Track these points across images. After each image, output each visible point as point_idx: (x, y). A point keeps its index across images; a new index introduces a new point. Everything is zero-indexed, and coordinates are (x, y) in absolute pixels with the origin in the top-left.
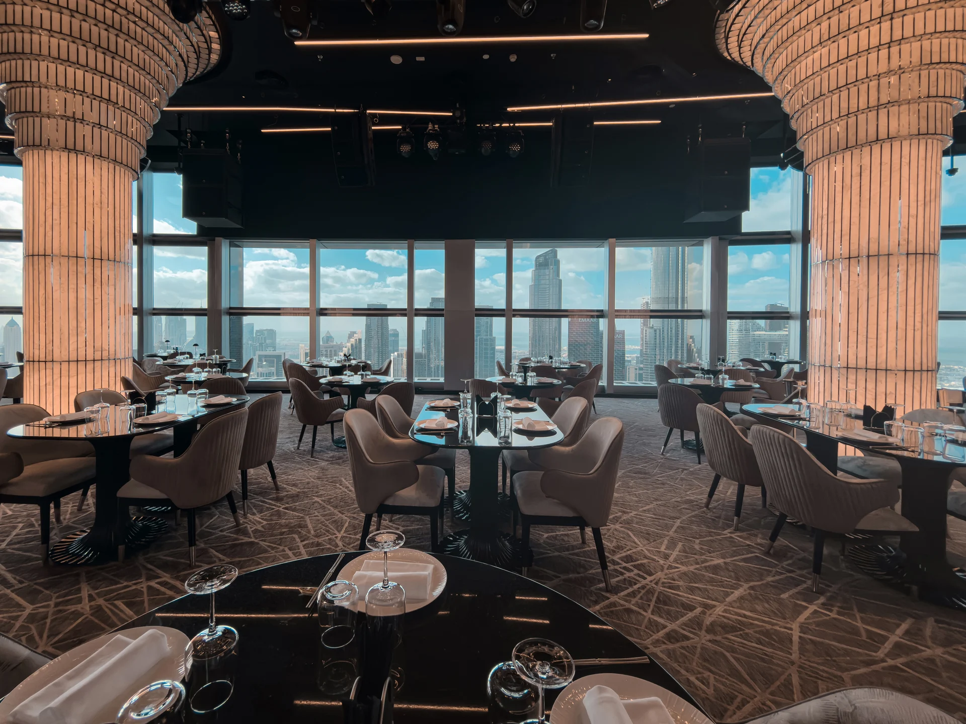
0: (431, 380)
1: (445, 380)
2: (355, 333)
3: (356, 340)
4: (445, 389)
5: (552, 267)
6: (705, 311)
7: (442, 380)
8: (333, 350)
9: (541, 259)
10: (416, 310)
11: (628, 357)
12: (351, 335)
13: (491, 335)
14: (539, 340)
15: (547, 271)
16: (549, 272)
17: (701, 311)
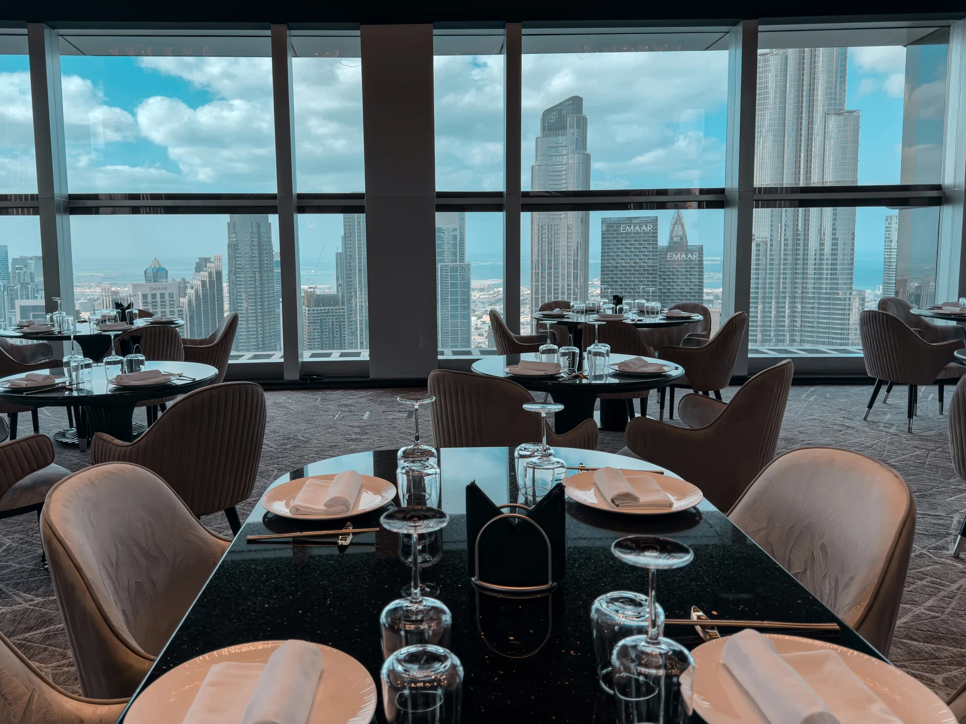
0: (342, 355)
1: (370, 355)
2: (207, 260)
3: (210, 274)
4: (373, 375)
5: (572, 131)
6: (949, 188)
7: (365, 355)
8: (167, 293)
9: (553, 118)
10: (301, 196)
11: (708, 294)
12: (200, 265)
13: (462, 259)
14: (550, 268)
15: (561, 139)
16: (566, 139)
17: (938, 187)
